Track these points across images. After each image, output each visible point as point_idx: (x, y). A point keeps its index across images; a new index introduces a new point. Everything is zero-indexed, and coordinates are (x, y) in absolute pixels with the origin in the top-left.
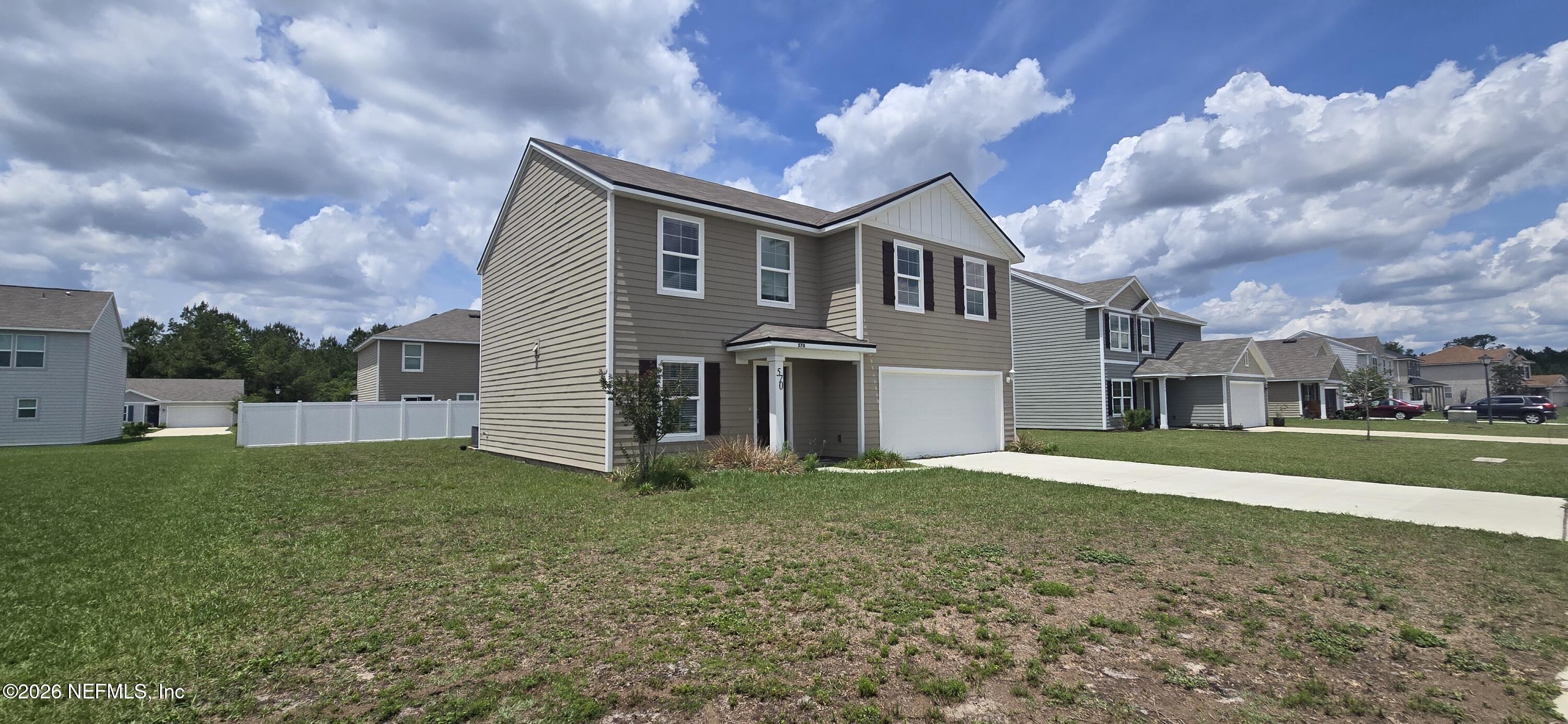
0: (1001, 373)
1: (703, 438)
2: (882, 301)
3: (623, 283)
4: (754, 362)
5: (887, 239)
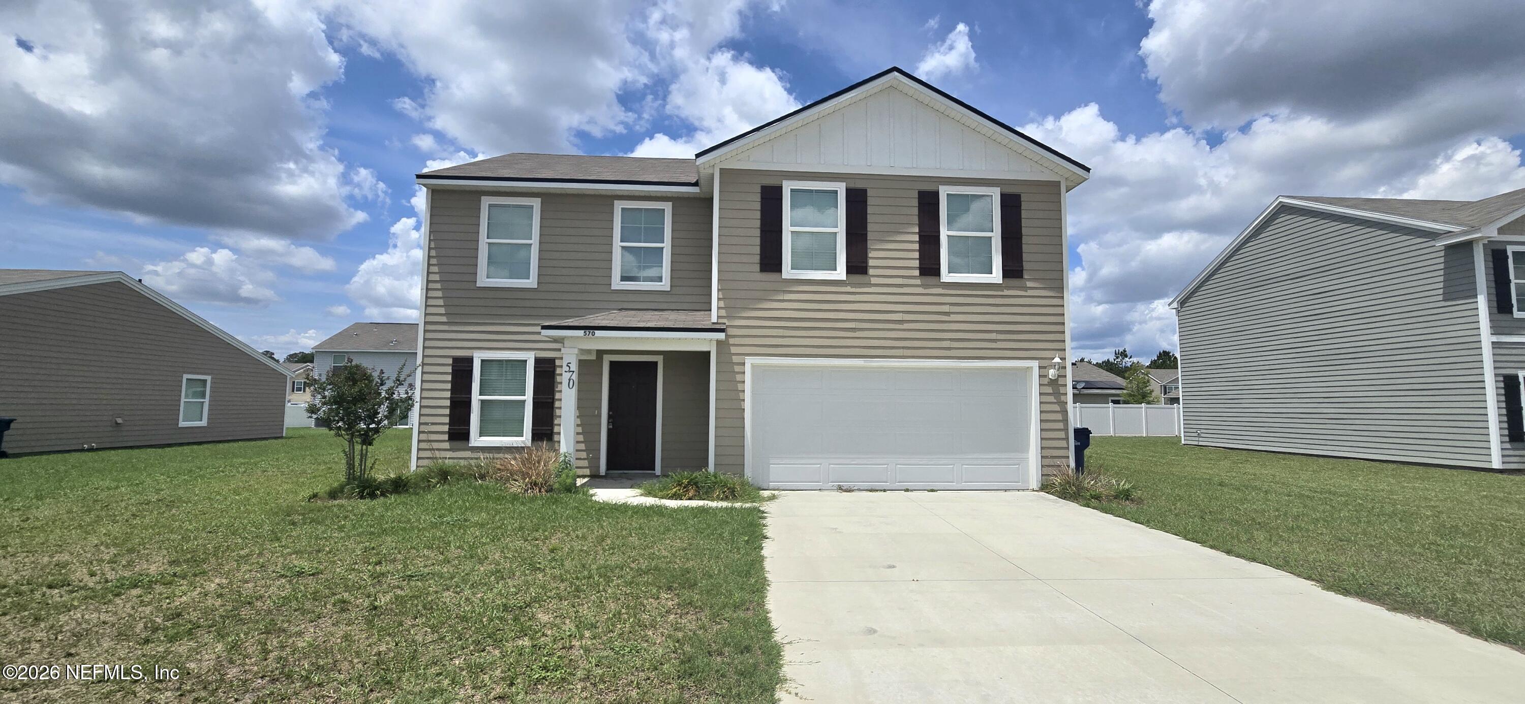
0: (1035, 364)
1: (529, 444)
2: (758, 268)
3: (437, 277)
4: (605, 356)
5: (771, 182)
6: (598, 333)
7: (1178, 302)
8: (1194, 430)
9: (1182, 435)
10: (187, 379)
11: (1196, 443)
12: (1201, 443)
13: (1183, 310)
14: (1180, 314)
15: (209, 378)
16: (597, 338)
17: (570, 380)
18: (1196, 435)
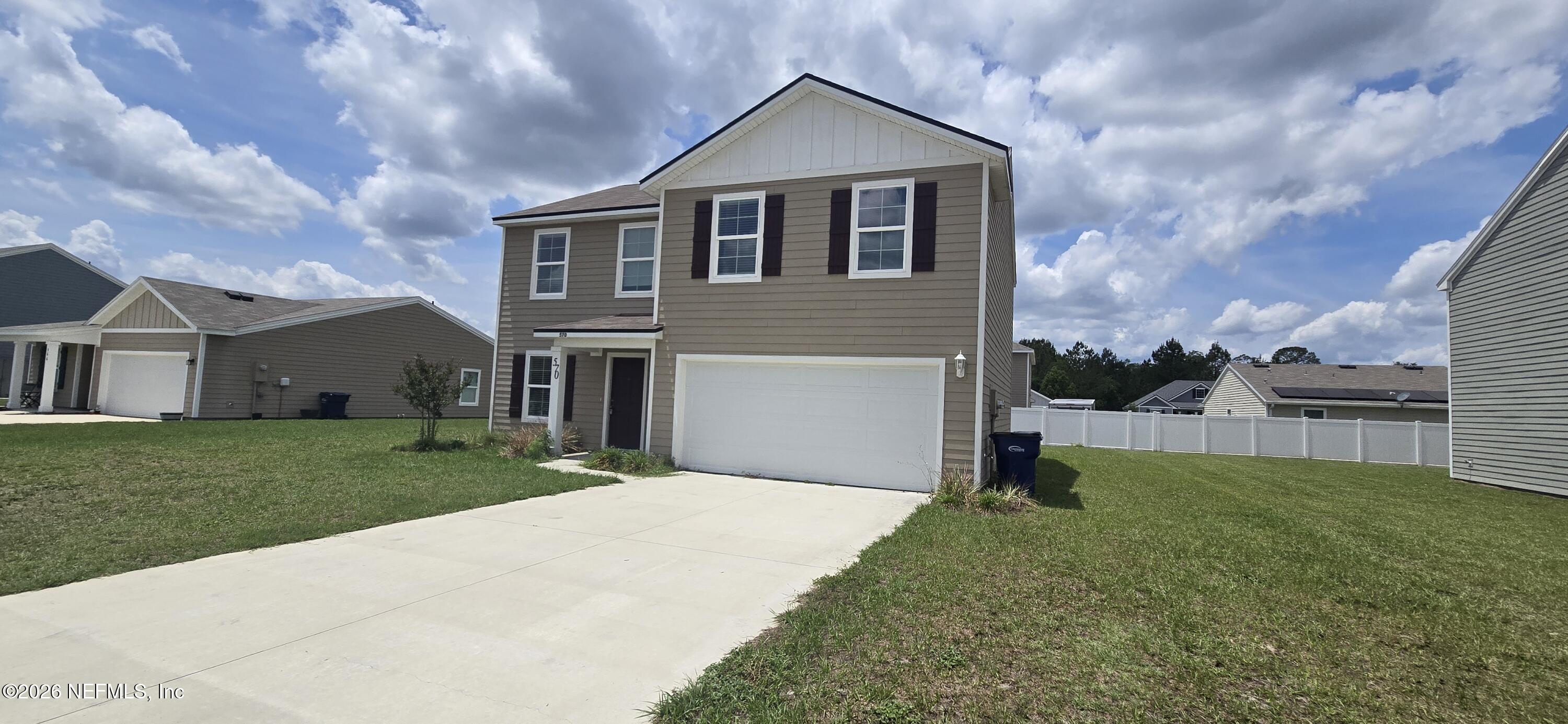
0: (942, 361)
3: (507, 294)
4: (608, 354)
5: (703, 197)
6: (569, 335)
7: (1449, 281)
8: (1463, 460)
9: (1451, 466)
10: (464, 372)
11: (1467, 478)
12: (1473, 479)
13: (1456, 291)
14: (1452, 297)
15: (479, 371)
16: (569, 338)
17: (556, 372)
18: (1466, 466)
